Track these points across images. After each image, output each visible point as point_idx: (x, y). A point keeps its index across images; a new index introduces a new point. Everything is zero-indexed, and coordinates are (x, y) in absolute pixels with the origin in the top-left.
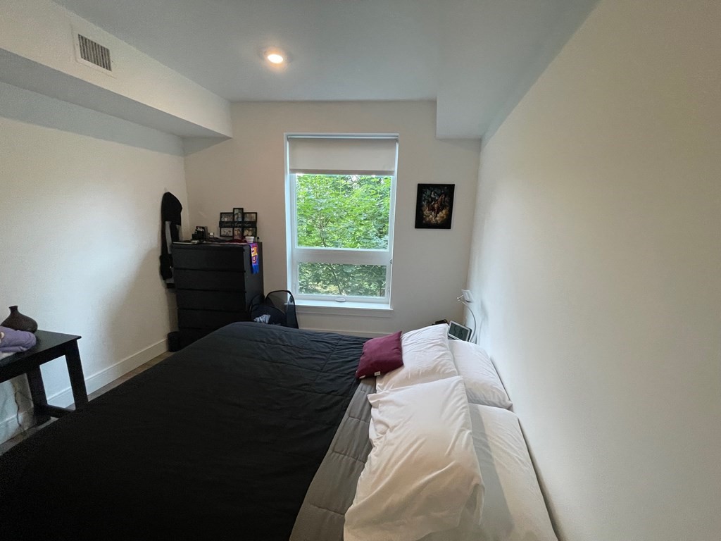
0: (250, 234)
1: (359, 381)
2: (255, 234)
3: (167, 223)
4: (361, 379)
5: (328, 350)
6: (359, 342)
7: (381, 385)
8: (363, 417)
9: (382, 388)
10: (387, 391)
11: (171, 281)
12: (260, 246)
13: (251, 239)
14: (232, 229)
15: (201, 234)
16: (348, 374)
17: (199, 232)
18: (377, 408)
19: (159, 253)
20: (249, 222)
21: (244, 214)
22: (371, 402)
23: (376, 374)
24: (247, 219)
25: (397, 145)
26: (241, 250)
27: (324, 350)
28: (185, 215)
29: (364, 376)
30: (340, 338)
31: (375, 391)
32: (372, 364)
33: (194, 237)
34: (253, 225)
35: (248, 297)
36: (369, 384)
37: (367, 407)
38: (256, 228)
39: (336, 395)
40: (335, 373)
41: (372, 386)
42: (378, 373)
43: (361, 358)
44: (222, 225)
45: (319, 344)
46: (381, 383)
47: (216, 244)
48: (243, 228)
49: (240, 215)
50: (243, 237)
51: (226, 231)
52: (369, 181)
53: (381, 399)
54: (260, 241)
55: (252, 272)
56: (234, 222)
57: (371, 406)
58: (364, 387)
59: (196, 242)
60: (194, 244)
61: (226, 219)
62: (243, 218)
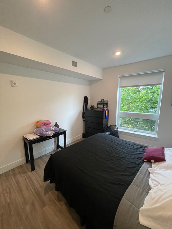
0: (106, 107)
1: (144, 162)
2: (107, 107)
3: (85, 104)
4: (145, 161)
5: (131, 148)
6: (144, 148)
7: (154, 166)
8: (146, 176)
9: (155, 167)
10: (157, 169)
11: (84, 119)
12: (108, 111)
13: (106, 109)
14: (100, 106)
15: (92, 107)
16: (139, 158)
17: (92, 106)
18: (153, 174)
19: (82, 112)
20: (106, 104)
21: (104, 101)
22: (150, 171)
23: (151, 161)
24: (105, 103)
25: (164, 73)
26: (103, 112)
27: (129, 147)
28: (89, 102)
29: (146, 160)
30: (136, 144)
31: (151, 167)
32: (150, 157)
33: (91, 108)
34: (107, 104)
35: (104, 126)
36: (148, 164)
37: (148, 173)
38: (107, 105)
39: (134, 164)
40: (134, 156)
41: (150, 165)
42: (153, 161)
43: (145, 153)
44: (98, 104)
45: (127, 145)
46: (154, 165)
47: (96, 110)
48: (104, 105)
49: (103, 101)
50: (104, 108)
51: (99, 106)
52: (148, 88)
53: (155, 171)
54: (108, 109)
55: (105, 119)
56: (101, 104)
57: (149, 173)
58: (146, 165)
59: (91, 109)
60: (91, 110)
61: (99, 103)
62: (104, 102)
